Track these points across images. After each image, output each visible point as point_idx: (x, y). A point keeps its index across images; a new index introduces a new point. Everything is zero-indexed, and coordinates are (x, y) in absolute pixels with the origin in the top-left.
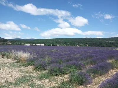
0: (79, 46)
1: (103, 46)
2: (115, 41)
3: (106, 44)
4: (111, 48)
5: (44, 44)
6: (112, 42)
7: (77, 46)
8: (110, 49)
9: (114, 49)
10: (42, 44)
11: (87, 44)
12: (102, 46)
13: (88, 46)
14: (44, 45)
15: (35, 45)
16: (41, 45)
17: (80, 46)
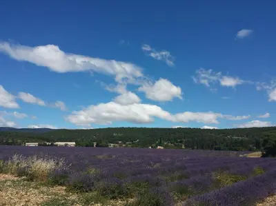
0: (162, 148)
1: (219, 149)
2: (247, 136)
3: (225, 143)
4: (235, 152)
5: (74, 143)
6: (240, 138)
7: (159, 147)
8: (233, 154)
9: (241, 156)
10: (69, 143)
11: (181, 142)
12: (216, 149)
13: (183, 147)
14: (76, 146)
15: (52, 145)
16: (66, 145)
17: (166, 147)
